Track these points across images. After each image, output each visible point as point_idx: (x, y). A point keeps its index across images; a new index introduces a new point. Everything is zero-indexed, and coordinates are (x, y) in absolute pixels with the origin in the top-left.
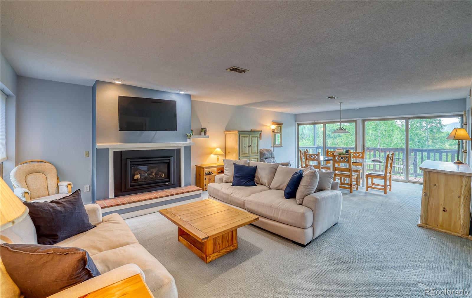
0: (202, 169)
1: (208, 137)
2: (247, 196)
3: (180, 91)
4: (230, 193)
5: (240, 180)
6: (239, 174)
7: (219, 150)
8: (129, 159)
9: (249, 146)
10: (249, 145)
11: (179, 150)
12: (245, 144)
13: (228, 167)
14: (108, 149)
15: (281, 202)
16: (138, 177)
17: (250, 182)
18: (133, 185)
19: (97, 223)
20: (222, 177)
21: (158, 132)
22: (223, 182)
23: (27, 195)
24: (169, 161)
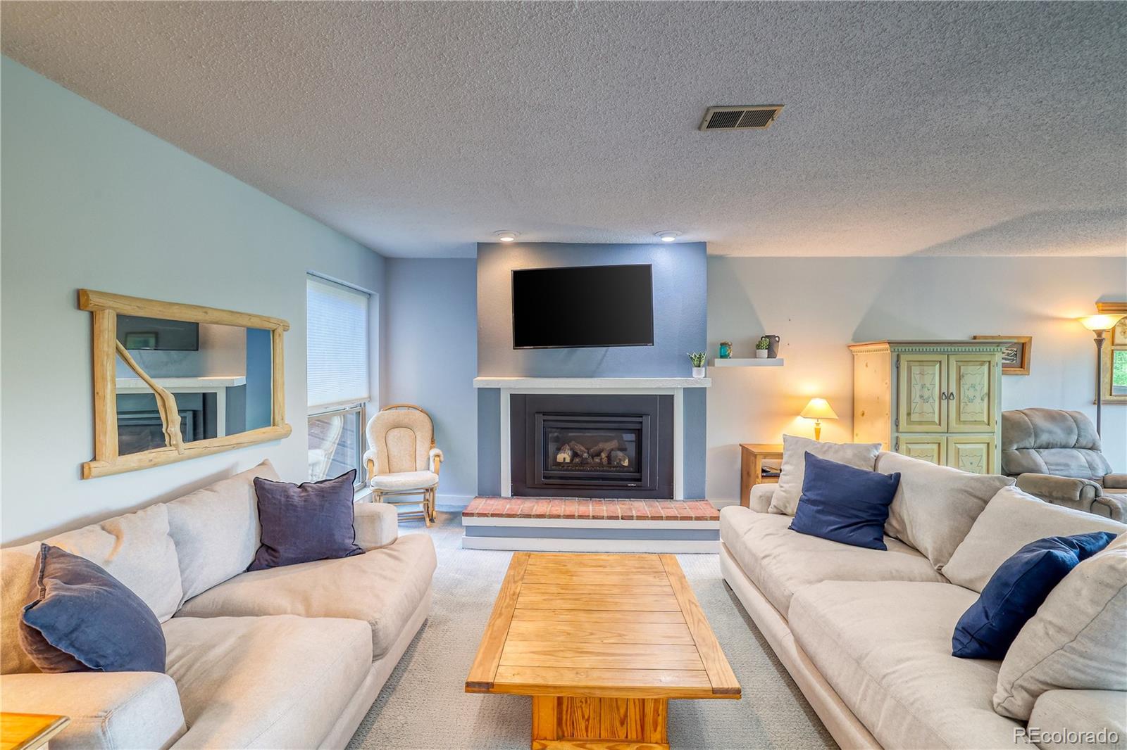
0: (752, 458)
1: (781, 363)
2: (810, 582)
3: (661, 236)
4: (763, 555)
5: (818, 515)
6: (818, 495)
7: (820, 406)
8: (541, 415)
9: (942, 395)
10: (944, 389)
11: (668, 400)
12: (923, 386)
13: (791, 464)
14: (500, 389)
15: (908, 659)
16: (564, 459)
17: (859, 531)
18: (550, 475)
19: (373, 545)
20: (768, 494)
21: (611, 349)
22: (770, 510)
23: (371, 464)
24: (640, 425)
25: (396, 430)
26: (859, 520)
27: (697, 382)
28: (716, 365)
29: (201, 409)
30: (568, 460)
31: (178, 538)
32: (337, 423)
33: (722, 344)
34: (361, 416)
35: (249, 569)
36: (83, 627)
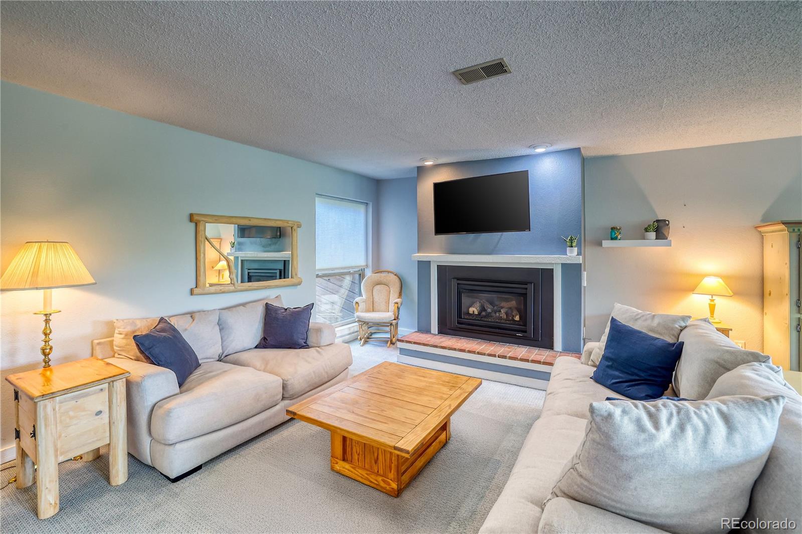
1: (674, 244)
3: (535, 147)
7: (715, 283)
8: (455, 280)
11: (550, 272)
14: (430, 261)
16: (473, 311)
17: (636, 387)
18: (461, 322)
19: (316, 345)
20: (590, 350)
21: (505, 234)
22: (590, 363)
23: (357, 305)
24: (525, 290)
25: (378, 286)
26: (637, 378)
27: (568, 259)
28: (603, 246)
29: (283, 268)
30: (476, 313)
31: (222, 326)
32: (348, 279)
33: (613, 229)
34: (361, 275)
35: (256, 347)
36: (154, 347)
